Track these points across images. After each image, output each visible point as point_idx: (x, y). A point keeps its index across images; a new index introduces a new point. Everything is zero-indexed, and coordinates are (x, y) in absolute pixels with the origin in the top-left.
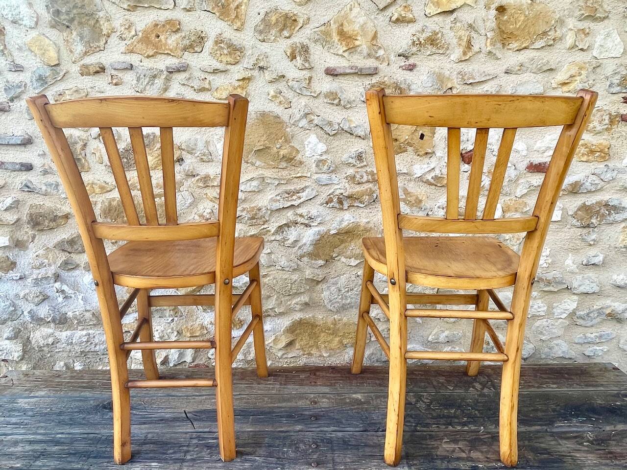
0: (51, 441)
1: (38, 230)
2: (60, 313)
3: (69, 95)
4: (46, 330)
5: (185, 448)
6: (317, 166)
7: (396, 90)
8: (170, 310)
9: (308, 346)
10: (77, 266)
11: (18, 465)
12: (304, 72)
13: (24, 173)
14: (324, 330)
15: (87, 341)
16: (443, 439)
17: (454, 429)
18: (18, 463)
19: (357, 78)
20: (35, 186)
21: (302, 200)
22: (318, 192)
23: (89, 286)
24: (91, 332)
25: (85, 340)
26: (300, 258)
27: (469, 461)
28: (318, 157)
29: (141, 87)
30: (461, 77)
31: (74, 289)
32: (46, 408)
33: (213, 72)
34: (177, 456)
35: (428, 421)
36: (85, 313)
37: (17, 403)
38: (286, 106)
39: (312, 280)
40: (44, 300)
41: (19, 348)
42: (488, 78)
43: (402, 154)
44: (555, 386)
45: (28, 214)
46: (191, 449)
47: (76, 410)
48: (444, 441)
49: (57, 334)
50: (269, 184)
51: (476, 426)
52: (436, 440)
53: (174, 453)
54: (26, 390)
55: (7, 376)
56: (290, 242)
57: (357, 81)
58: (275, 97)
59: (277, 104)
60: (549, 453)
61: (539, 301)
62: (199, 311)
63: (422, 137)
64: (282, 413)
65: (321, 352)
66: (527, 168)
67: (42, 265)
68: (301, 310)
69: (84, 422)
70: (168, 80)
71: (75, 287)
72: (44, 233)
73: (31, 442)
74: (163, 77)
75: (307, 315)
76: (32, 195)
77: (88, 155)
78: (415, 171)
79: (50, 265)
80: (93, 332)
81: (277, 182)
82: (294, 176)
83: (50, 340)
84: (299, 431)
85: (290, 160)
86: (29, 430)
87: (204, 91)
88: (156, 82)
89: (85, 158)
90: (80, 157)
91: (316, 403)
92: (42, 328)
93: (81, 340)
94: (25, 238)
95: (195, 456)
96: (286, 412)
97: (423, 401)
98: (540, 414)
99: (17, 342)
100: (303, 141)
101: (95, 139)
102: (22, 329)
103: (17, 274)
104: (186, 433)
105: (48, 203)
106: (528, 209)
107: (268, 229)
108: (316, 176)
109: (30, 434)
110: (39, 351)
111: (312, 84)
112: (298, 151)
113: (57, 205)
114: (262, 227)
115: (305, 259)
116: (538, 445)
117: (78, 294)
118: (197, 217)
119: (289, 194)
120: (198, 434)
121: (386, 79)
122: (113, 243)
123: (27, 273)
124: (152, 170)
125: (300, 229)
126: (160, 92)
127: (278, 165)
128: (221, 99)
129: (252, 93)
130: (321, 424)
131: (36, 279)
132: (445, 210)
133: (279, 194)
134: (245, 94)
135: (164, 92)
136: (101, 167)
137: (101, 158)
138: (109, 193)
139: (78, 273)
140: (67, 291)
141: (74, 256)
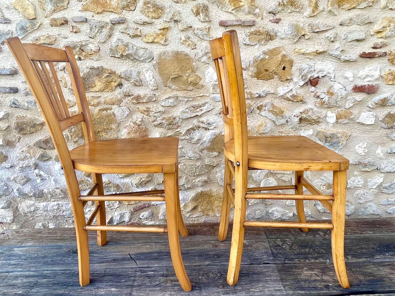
0: (40, 276)
1: (23, 134)
2: (39, 190)
3: (43, 40)
4: (29, 202)
5: (132, 278)
6: (214, 88)
7: (267, 36)
8: (114, 187)
9: (206, 210)
10: (50, 159)
11: (20, 292)
12: (205, 24)
13: (12, 94)
14: (217, 199)
15: (58, 209)
16: (303, 268)
17: (310, 262)
18: (19, 291)
19: (241, 28)
20: (20, 104)
21: (203, 112)
22: (213, 106)
23: (59, 172)
24: (60, 202)
25: (56, 208)
26: (202, 151)
27: (323, 282)
28: (214, 82)
29: (93, 34)
30: (311, 27)
31: (48, 174)
32: (34, 254)
33: (143, 24)
34: (128, 283)
35: (292, 257)
36: (56, 190)
37: (14, 251)
38: (193, 47)
39: (210, 166)
40: (27, 181)
41: (11, 214)
42: (329, 28)
43: (270, 80)
44: (371, 232)
45: (15, 123)
46: (137, 278)
47: (55, 255)
48: (304, 269)
49: (37, 204)
50: (181, 101)
51: (324, 259)
52: (299, 269)
53: (126, 281)
54: (19, 242)
55: (4, 233)
56: (195, 140)
57: (241, 30)
58: (185, 41)
59: (187, 46)
60: (373, 276)
61: (359, 178)
62: (134, 188)
63: (284, 68)
64: (194, 253)
65: (215, 213)
66: (353, 89)
67: (25, 158)
68: (202, 186)
69: (61, 262)
70: (112, 29)
71: (49, 173)
72: (27, 136)
73: (27, 277)
74: (109, 27)
75: (206, 189)
76: (18, 110)
78: (279, 92)
79: (31, 158)
80: (62, 202)
81: (186, 100)
82: (198, 95)
83: (32, 209)
84: (208, 265)
85: (195, 84)
86: (24, 269)
87: (137, 37)
88: (103, 30)
91: (216, 246)
92: (26, 201)
93: (53, 208)
94: (14, 139)
95: (140, 283)
96: (197, 252)
97: (287, 244)
98: (364, 251)
99: (9, 210)
100: (204, 72)
101: (61, 70)
102: (13, 202)
103: (8, 164)
104: (132, 268)
105: (29, 115)
106: (353, 116)
107: (180, 131)
108: (212, 96)
109: (25, 271)
110: (25, 216)
111: (211, 32)
112: (200, 79)
113: (36, 117)
114: (176, 131)
115: (205, 152)
116: (365, 270)
117: (51, 177)
118: (132, 124)
119: (194, 108)
120: (141, 269)
121: (260, 29)
122: (74, 142)
123: (15, 163)
124: (101, 92)
125: (202, 131)
126: (106, 38)
127: (187, 88)
128: (148, 43)
129: (170, 39)
130: (222, 260)
131: (22, 167)
132: (299, 118)
133: (188, 108)
134: (164, 39)
135: (109, 38)
136: (66, 90)
137: (66, 84)
138: (71, 108)
139: (50, 163)
140: (43, 175)
141: (48, 151)
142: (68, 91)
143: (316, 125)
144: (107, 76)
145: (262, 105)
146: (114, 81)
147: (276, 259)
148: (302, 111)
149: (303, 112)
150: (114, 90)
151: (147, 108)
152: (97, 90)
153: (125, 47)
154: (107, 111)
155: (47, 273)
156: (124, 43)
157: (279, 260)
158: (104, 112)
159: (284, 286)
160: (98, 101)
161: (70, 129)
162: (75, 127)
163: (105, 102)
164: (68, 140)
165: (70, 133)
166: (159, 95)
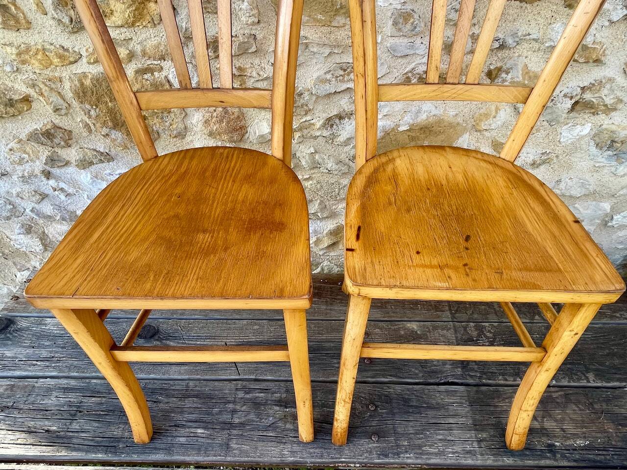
2: (68, 211)
5: (231, 406)
6: (395, 24)
10: (67, 163)
22: (389, 67)
28: (399, 7)
31: (74, 187)
40: (43, 199)
46: (238, 407)
56: (341, 139)
67: (22, 161)
71: (73, 183)
72: (6, 120)
79: (33, 161)
81: (327, 52)
89: (16, 7)
91: (367, 335)
95: (243, 419)
99: (32, 236)
102: (33, 225)
104: (230, 381)
107: (312, 121)
108: (389, 42)
114: (304, 120)
117: (81, 192)
119: (345, 70)
120: (244, 382)
122: (104, 136)
124: (129, 27)
127: (331, 22)
130: (376, 370)
131: (22, 177)
132: (573, 101)
133: (330, 71)
136: (47, 21)
137: (40, 4)
138: (75, 66)
139: (71, 170)
140: (66, 189)
141: (59, 151)
142: (52, 22)
143: (603, 116)
145: (499, 69)
147: (467, 373)
148: (586, 84)
149: (589, 88)
150: (159, 24)
151: (240, 69)
152: (120, 23)
154: (152, 74)
155: (96, 384)
157: (471, 376)
158: (146, 76)
159: (480, 441)
160: (128, 52)
161: (87, 111)
162: (94, 107)
163: (144, 54)
164: (90, 131)
165: (90, 120)
166: (264, 38)
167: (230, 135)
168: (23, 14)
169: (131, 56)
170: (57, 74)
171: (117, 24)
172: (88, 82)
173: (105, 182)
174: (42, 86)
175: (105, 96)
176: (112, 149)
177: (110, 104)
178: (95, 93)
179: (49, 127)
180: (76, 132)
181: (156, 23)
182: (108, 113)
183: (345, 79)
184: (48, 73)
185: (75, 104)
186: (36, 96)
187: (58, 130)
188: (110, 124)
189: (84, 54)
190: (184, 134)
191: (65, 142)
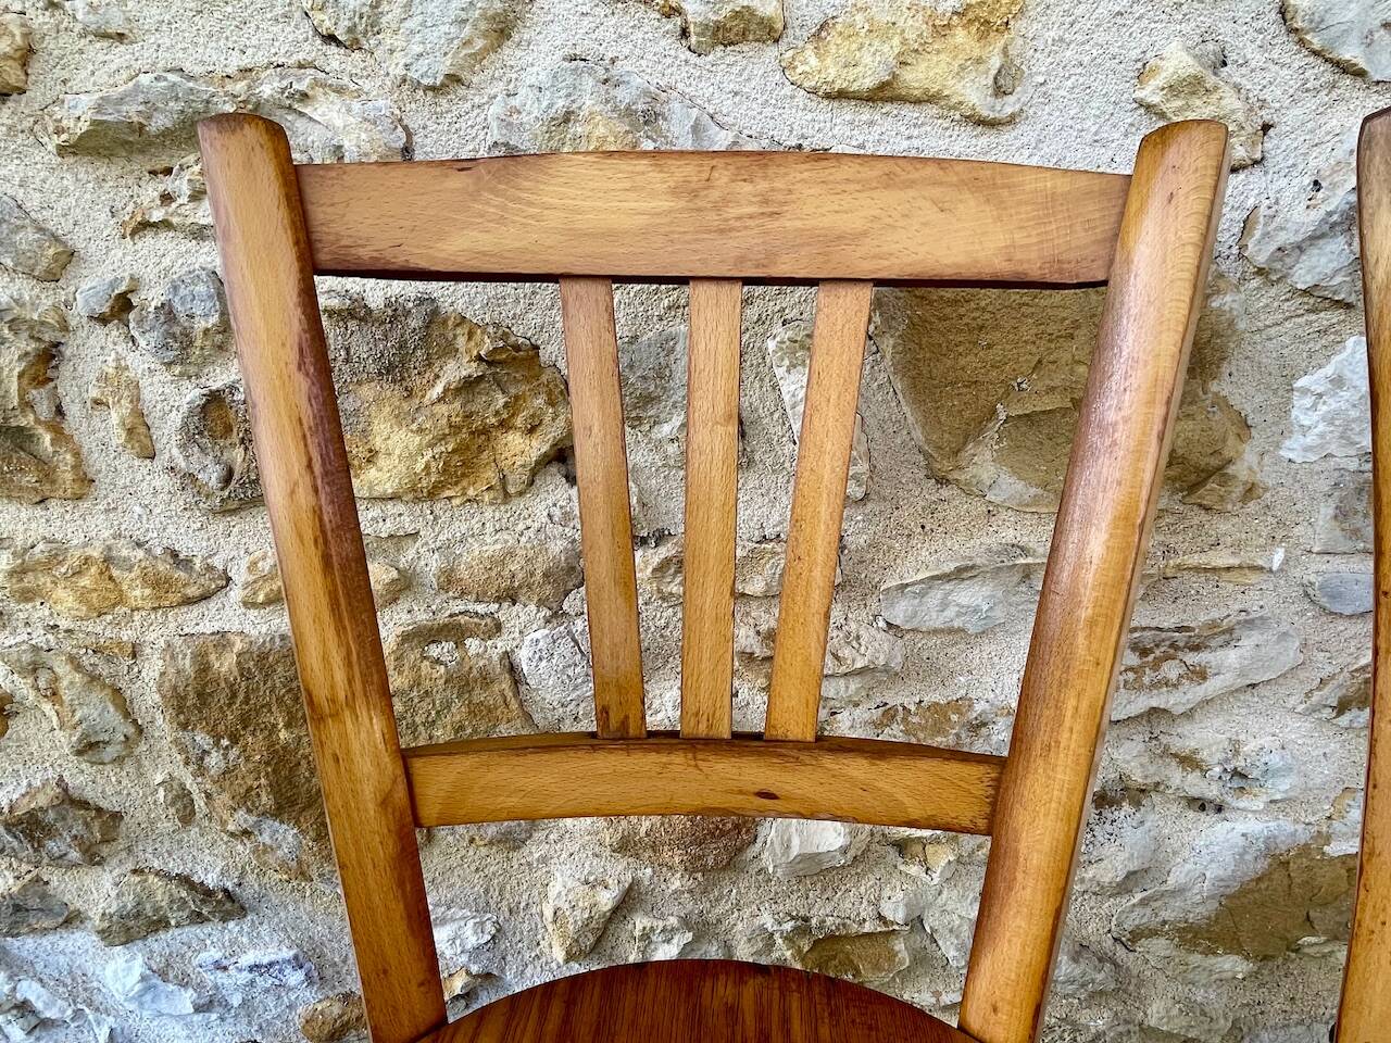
10: (72, 920)
21: (1212, 687)
22: (1303, 646)
26: (1131, 938)
38: (1239, 154)
77: (73, 410)
87: (743, 36)
89: (59, 434)
90: (26, 420)
100: (1287, 376)
101: (103, 320)
112: (1245, 431)
117: (91, 1017)
119: (1144, 652)
122: (232, 834)
124: (417, 500)
125: (1161, 818)
126: (467, 43)
128: (841, 95)
129: (1040, 67)
134: (996, 62)
135: (495, 47)
136: (148, 478)
137: (142, 430)
138: (196, 610)
139: (80, 944)
140: (39, 1005)
141: (56, 879)
142: (163, 482)
144: (468, 386)
146: (519, 421)
150: (521, 494)
153: (635, 128)
154: (459, 644)
156: (623, 95)
158: (434, 651)
160: (395, 574)
161: (194, 753)
162: (225, 742)
163: (448, 580)
164: (187, 817)
165: (200, 779)
166: (873, 545)
167: (693, 850)
168: (77, 454)
169: (405, 584)
170: (127, 635)
171: (378, 491)
172: (225, 664)
173: (191, 991)
174: (62, 669)
175: (274, 709)
176: (251, 878)
177: (283, 735)
178: (241, 697)
179: (42, 800)
180: (135, 818)
181: (512, 490)
182: (267, 764)
183: (1146, 680)
184: (99, 629)
185: (162, 726)
186: (32, 695)
187: (72, 813)
188: (266, 799)
189: (240, 575)
190: (523, 836)
191: (84, 852)
